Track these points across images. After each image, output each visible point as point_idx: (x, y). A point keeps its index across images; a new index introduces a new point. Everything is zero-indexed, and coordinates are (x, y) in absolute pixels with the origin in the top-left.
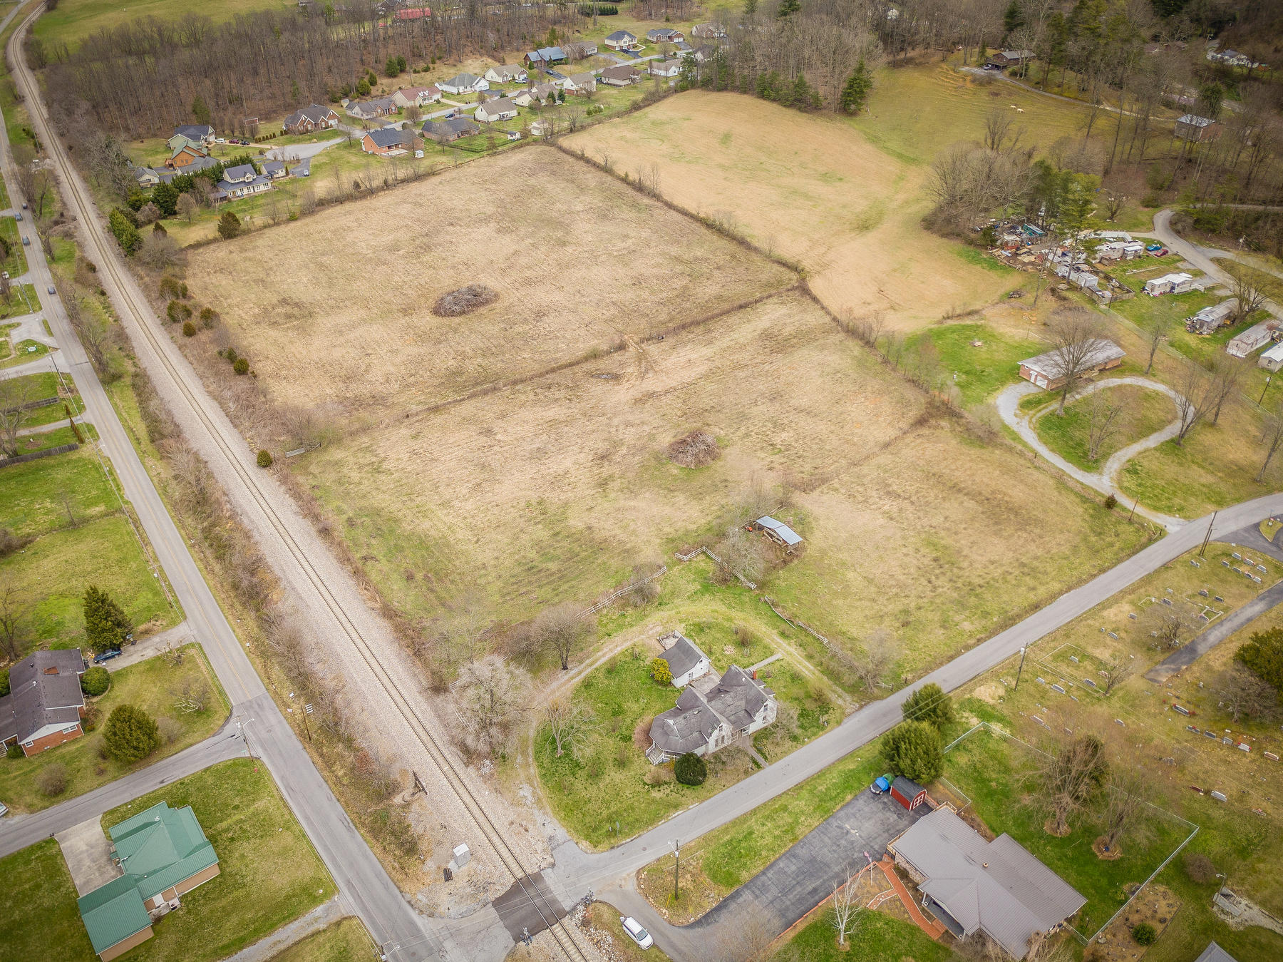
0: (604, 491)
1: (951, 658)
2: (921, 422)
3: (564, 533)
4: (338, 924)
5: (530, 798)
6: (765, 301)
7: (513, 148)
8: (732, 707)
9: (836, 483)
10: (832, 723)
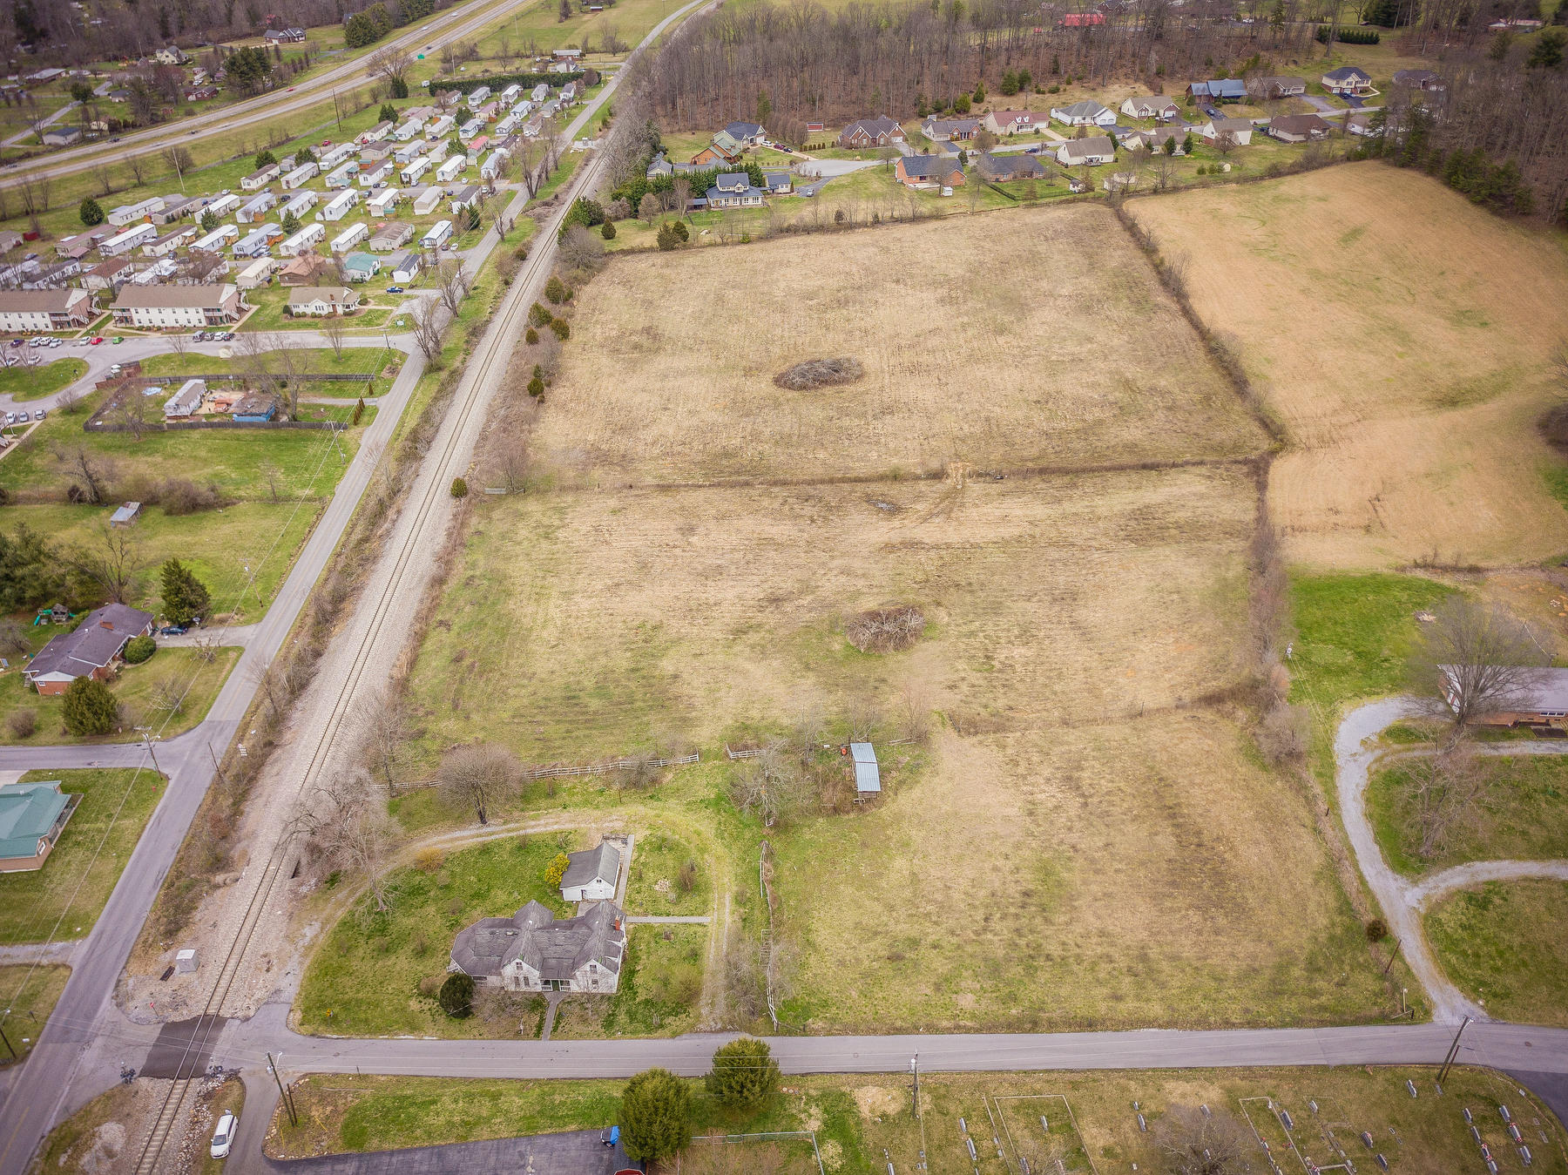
0: (734, 639)
1: (899, 1031)
2: (1212, 700)
3: (644, 672)
4: (56, 967)
5: (308, 939)
6: (1189, 468)
7: (1061, 202)
8: (558, 948)
9: (1011, 738)
10: (667, 1032)
